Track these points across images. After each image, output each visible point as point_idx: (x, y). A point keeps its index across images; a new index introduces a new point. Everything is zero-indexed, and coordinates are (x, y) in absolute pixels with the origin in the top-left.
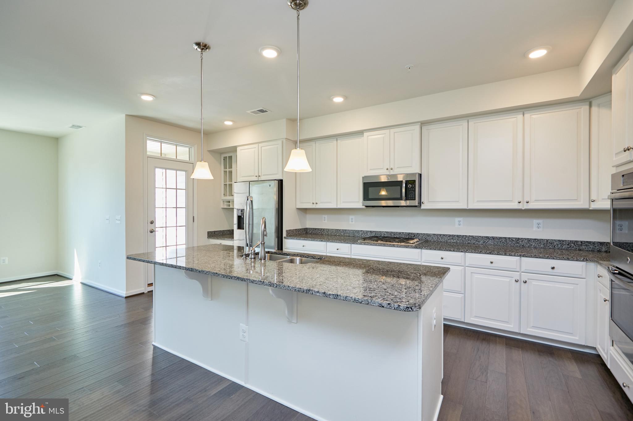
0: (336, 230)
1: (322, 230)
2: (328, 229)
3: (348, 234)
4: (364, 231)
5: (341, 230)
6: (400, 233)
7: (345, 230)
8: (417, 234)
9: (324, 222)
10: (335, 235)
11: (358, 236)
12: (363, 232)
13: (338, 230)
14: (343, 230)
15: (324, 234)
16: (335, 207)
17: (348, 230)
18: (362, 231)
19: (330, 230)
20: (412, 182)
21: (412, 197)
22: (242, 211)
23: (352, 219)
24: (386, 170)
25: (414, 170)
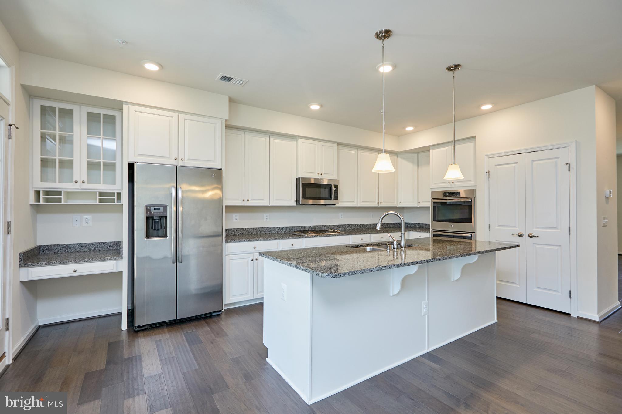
0: (252, 228)
1: (235, 230)
2: (242, 229)
3: (264, 232)
4: (279, 227)
5: (257, 228)
6: (308, 227)
7: (261, 228)
8: (320, 226)
9: (234, 221)
10: (251, 234)
11: (275, 232)
12: (278, 229)
13: (253, 228)
14: (259, 228)
15: (237, 234)
16: (268, 204)
17: (265, 228)
18: (278, 227)
19: (244, 229)
20: (336, 187)
21: (336, 198)
22: (159, 209)
23: (267, 217)
24: (316, 174)
25: (335, 177)
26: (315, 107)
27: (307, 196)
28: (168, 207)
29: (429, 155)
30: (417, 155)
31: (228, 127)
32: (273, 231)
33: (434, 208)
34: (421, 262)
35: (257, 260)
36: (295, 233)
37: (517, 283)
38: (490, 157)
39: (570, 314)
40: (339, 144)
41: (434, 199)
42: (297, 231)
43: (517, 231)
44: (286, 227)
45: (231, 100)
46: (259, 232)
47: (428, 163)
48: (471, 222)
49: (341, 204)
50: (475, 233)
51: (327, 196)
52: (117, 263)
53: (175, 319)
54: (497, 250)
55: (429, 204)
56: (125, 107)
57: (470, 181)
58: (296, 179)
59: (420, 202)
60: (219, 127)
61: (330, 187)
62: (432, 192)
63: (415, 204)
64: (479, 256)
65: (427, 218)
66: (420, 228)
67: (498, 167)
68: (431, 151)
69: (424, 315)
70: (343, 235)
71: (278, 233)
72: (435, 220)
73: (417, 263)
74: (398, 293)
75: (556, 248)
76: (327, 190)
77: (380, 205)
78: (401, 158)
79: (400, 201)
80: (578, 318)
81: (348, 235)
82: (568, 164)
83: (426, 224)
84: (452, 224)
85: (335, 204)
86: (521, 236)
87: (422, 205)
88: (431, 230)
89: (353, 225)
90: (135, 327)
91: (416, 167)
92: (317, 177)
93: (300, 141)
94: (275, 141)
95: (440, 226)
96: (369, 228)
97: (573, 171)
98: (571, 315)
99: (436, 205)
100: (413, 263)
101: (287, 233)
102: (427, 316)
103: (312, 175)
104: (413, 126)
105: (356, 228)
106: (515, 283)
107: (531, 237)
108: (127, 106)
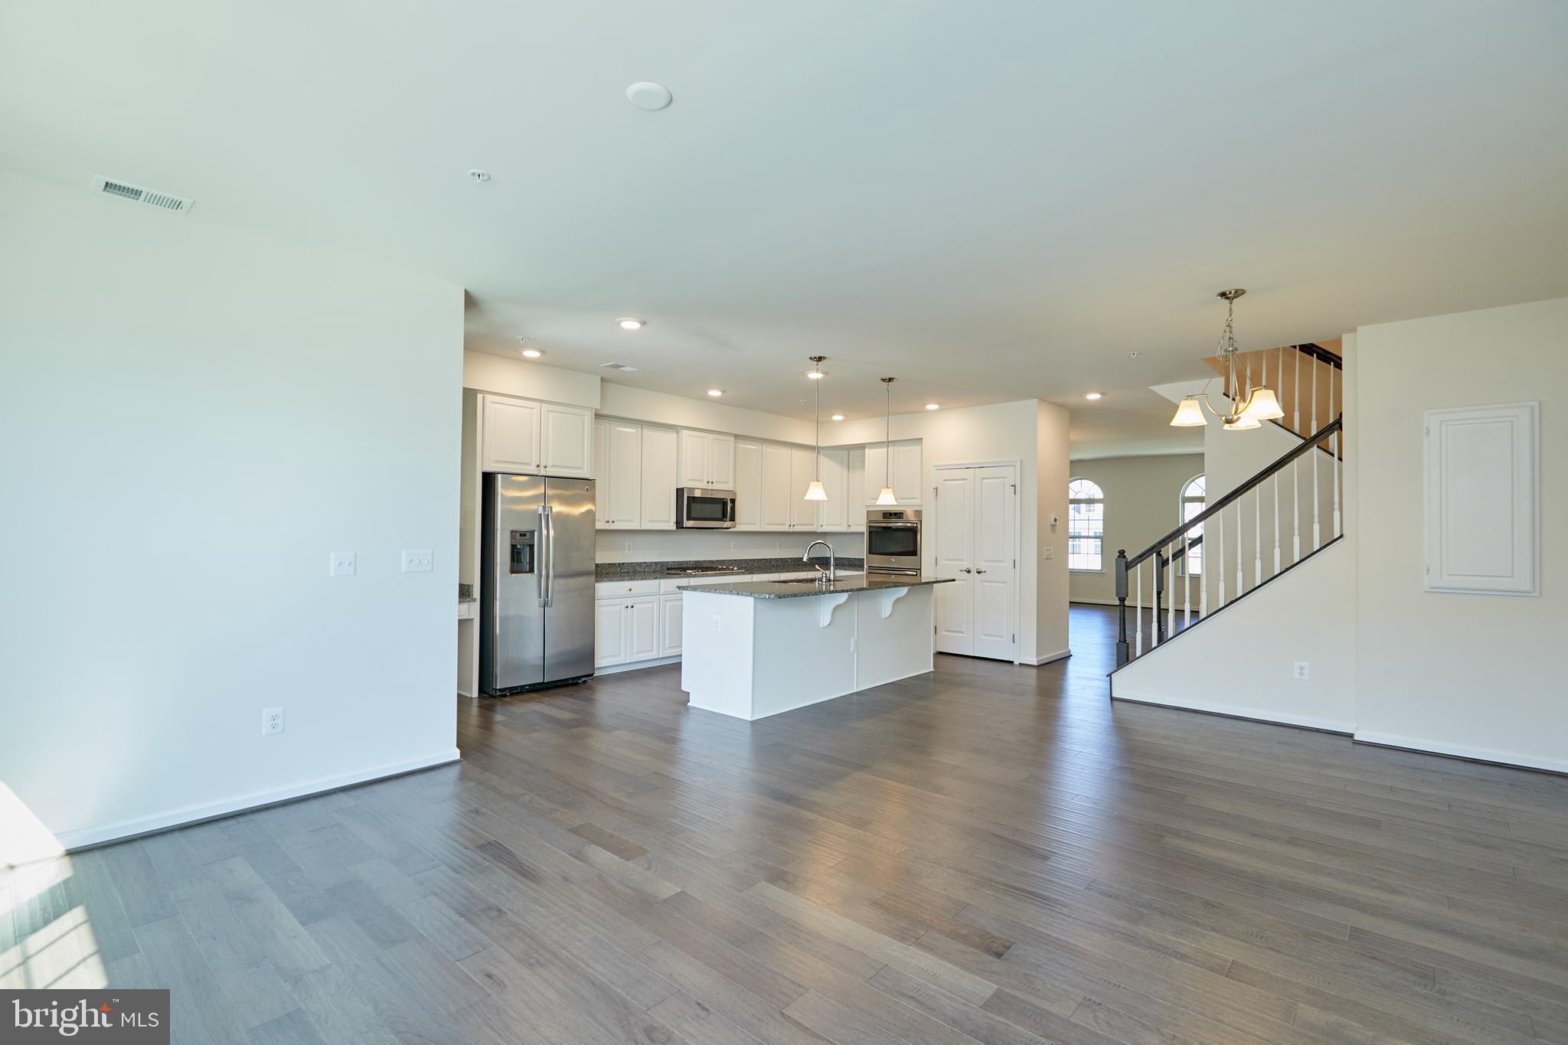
6: (687, 562)
7: (622, 563)
11: (640, 570)
12: (646, 564)
14: (619, 563)
16: (639, 528)
17: (627, 563)
20: (733, 501)
21: (733, 519)
22: (525, 535)
23: (629, 546)
24: (705, 483)
25: (729, 487)
26: (715, 393)
27: (693, 515)
28: (536, 533)
29: (864, 454)
30: (847, 452)
31: (598, 416)
32: (638, 569)
33: (870, 533)
34: (851, 590)
35: (632, 607)
36: (670, 571)
37: (965, 632)
38: (939, 468)
39: (1012, 662)
40: (736, 436)
41: (870, 522)
42: (672, 569)
43: (965, 565)
44: (655, 563)
45: (602, 380)
46: (618, 570)
47: (863, 467)
48: (916, 555)
49: (740, 528)
50: (920, 569)
51: (720, 516)
52: (469, 606)
53: (542, 681)
54: (934, 582)
55: (864, 529)
56: (480, 396)
57: (915, 498)
58: (677, 489)
59: (850, 524)
60: (588, 417)
61: (723, 502)
62: (868, 512)
63: (843, 529)
64: (909, 590)
65: (860, 551)
66: (850, 565)
67: (947, 482)
68: (866, 450)
69: (854, 652)
70: (743, 574)
71: (645, 572)
72: (871, 551)
73: (847, 591)
74: (829, 625)
75: (1001, 585)
76: (720, 507)
77: (792, 529)
78: (824, 455)
79: (820, 523)
80: (1020, 664)
81: (750, 573)
82: (1014, 486)
83: (859, 560)
84: (893, 559)
85: (729, 528)
86: (969, 572)
87: (853, 529)
88: (865, 567)
89: (751, 560)
90: (496, 690)
91: (845, 471)
92: (705, 486)
93: (685, 432)
94: (650, 434)
95: (879, 561)
96: (774, 566)
97: (1018, 494)
98: (1015, 663)
99: (872, 529)
100: (843, 591)
101: (657, 571)
102: (856, 654)
103: (699, 484)
104: (843, 415)
105: (756, 564)
106: (962, 632)
107: (979, 572)
108: (482, 395)
